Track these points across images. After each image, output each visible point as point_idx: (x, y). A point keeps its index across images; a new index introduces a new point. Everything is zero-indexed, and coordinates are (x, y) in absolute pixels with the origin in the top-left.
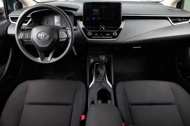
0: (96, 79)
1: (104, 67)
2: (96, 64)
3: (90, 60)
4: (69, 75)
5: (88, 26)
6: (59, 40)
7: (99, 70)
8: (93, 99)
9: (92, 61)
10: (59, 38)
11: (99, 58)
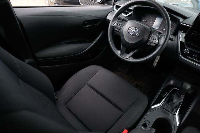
0: (163, 104)
1: (183, 98)
2: (175, 88)
3: (169, 81)
4: (139, 83)
5: (189, 42)
6: (147, 43)
7: (173, 97)
8: (147, 122)
9: (172, 82)
10: (148, 41)
11: (182, 84)
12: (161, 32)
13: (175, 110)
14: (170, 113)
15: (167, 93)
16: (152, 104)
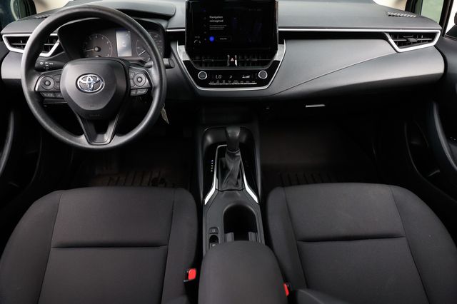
12: (141, 58)
13: (240, 181)
14: (237, 192)
15: (214, 162)
16: (202, 197)
